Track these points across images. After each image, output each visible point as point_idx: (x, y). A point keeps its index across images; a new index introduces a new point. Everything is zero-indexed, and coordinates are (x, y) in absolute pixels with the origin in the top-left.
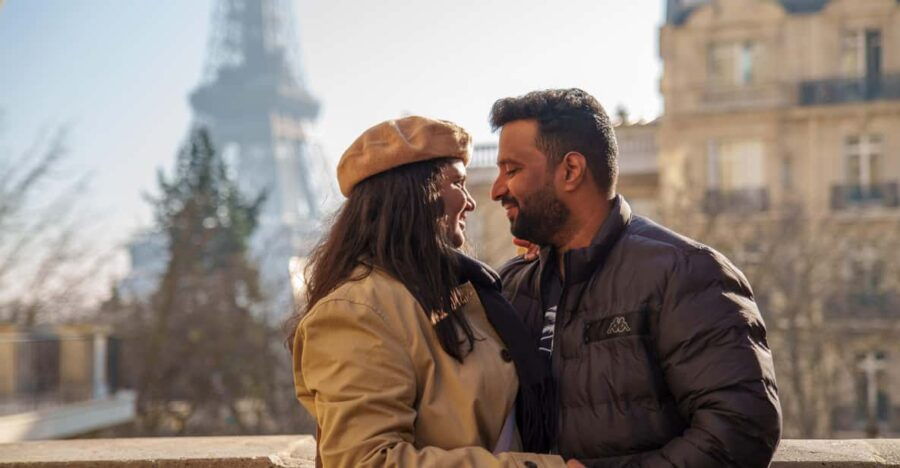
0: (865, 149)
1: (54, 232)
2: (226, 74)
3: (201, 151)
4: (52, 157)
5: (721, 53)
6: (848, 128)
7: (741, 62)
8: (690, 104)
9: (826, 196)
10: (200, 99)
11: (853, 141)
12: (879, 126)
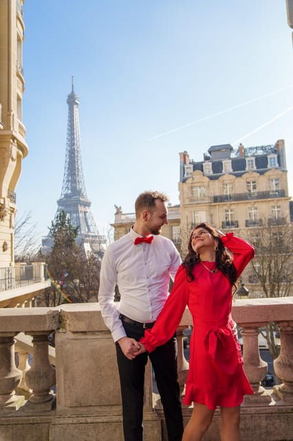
0: (230, 213)
1: (28, 238)
2: (66, 196)
3: (62, 216)
4: (27, 219)
5: (194, 189)
6: (225, 208)
7: (199, 191)
8: (187, 202)
9: (221, 224)
10: (60, 202)
11: (227, 211)
12: (233, 207)
